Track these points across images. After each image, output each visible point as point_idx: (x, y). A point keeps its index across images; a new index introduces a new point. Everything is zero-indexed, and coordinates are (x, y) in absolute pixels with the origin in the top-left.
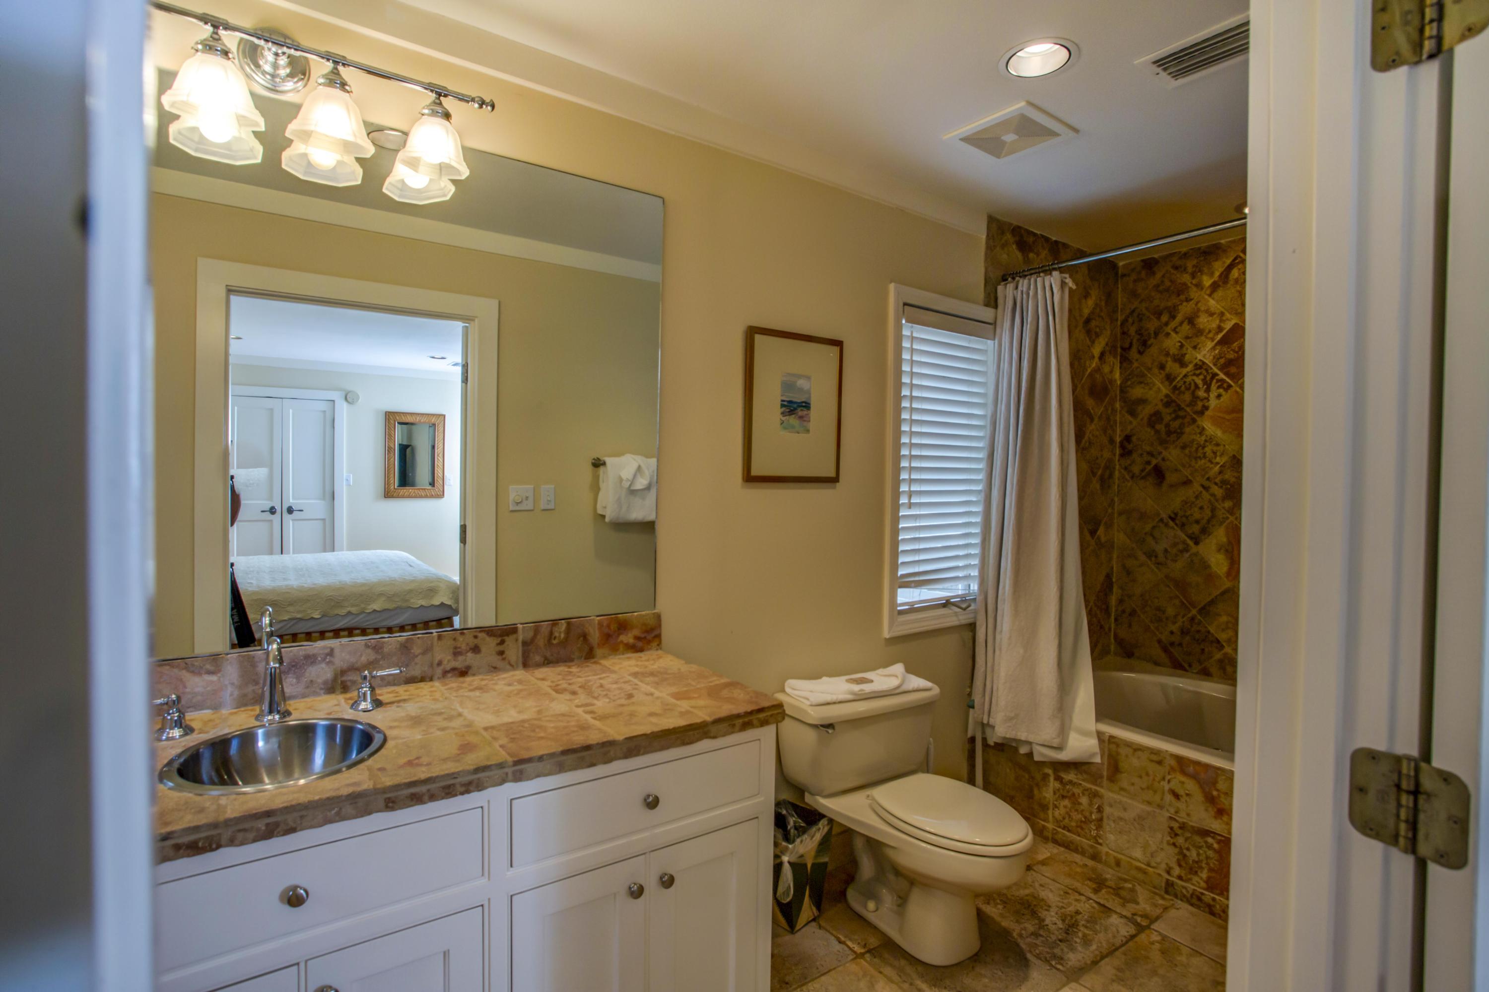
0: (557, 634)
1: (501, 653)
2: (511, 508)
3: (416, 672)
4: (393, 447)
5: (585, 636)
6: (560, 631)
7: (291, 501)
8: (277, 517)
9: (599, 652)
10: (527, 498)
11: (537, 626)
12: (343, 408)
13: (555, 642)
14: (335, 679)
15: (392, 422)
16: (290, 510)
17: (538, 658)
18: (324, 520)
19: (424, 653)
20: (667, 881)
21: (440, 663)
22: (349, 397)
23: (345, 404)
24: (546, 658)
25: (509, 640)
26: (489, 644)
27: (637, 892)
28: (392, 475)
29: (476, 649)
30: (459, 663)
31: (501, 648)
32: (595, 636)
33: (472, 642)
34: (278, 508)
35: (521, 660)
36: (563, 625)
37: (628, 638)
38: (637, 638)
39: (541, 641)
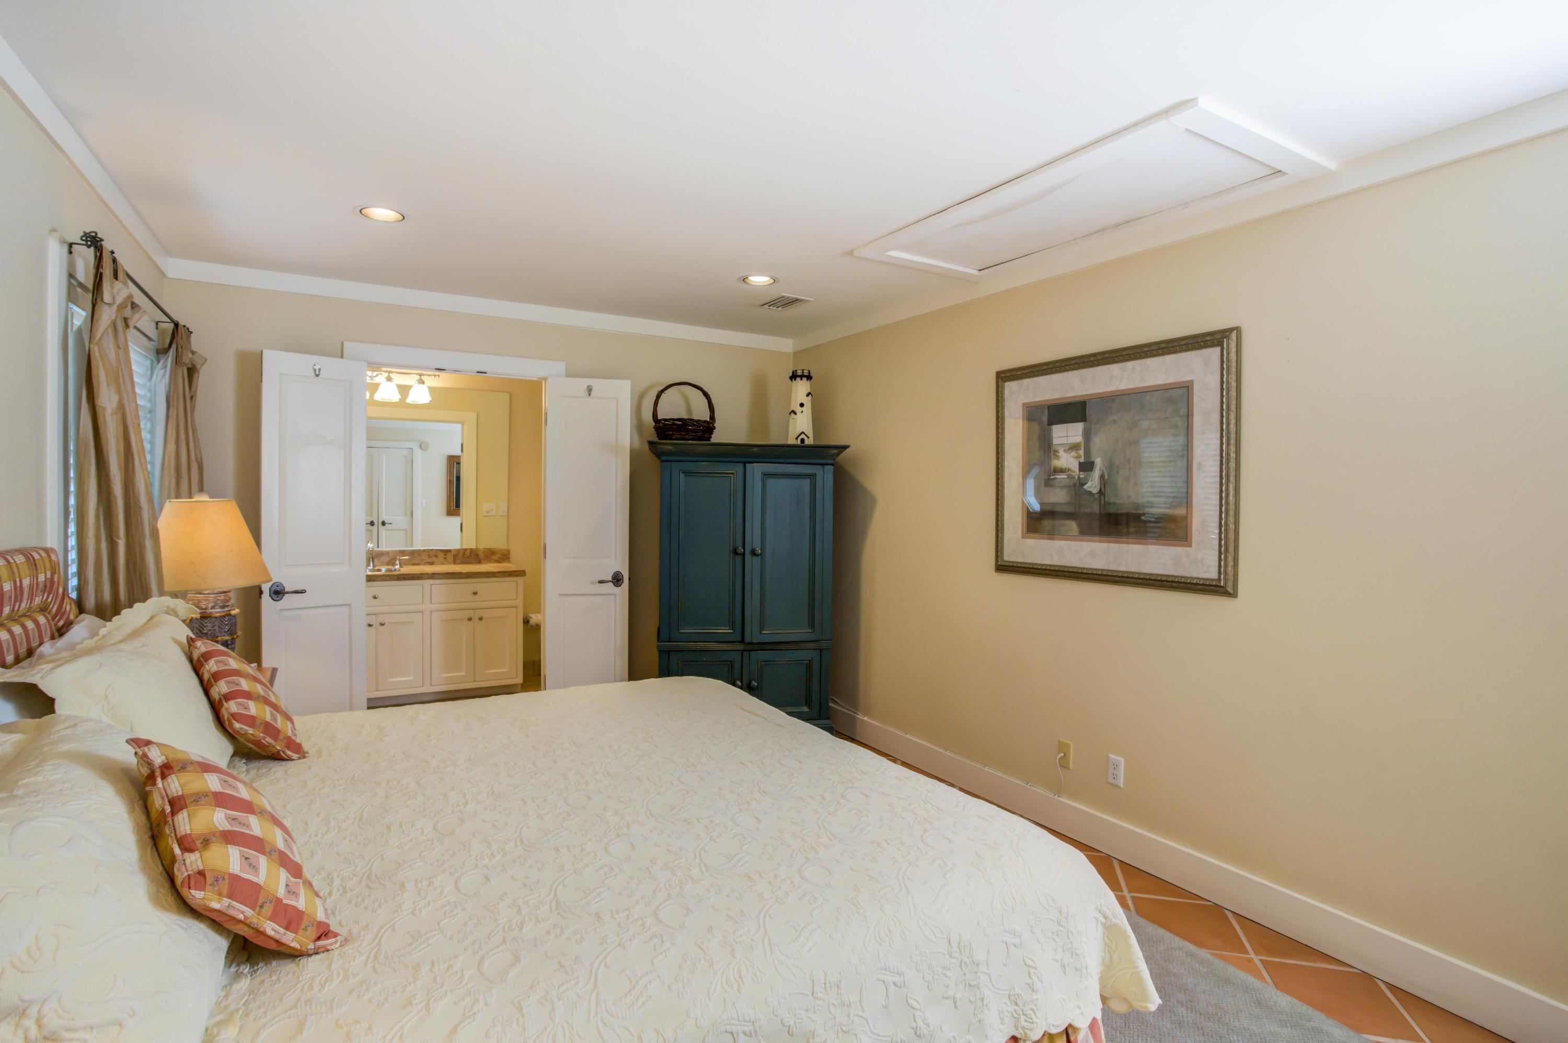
0: (466, 553)
1: (445, 558)
2: (484, 515)
3: (415, 562)
4: (452, 479)
5: (477, 555)
6: (468, 553)
7: (383, 517)
8: (375, 528)
9: (483, 561)
10: (492, 510)
11: (458, 551)
12: (418, 454)
13: (466, 556)
14: (389, 561)
15: (452, 463)
16: (384, 524)
17: (459, 561)
18: (406, 530)
19: (419, 556)
20: (481, 619)
21: (423, 560)
22: (423, 446)
23: (420, 451)
24: (462, 562)
25: (448, 554)
26: (442, 554)
27: (470, 619)
28: (452, 500)
29: (436, 556)
30: (430, 560)
31: (445, 556)
32: (481, 556)
33: (435, 554)
34: (376, 522)
35: (452, 561)
36: (469, 551)
37: (496, 557)
38: (499, 558)
39: (460, 555)
